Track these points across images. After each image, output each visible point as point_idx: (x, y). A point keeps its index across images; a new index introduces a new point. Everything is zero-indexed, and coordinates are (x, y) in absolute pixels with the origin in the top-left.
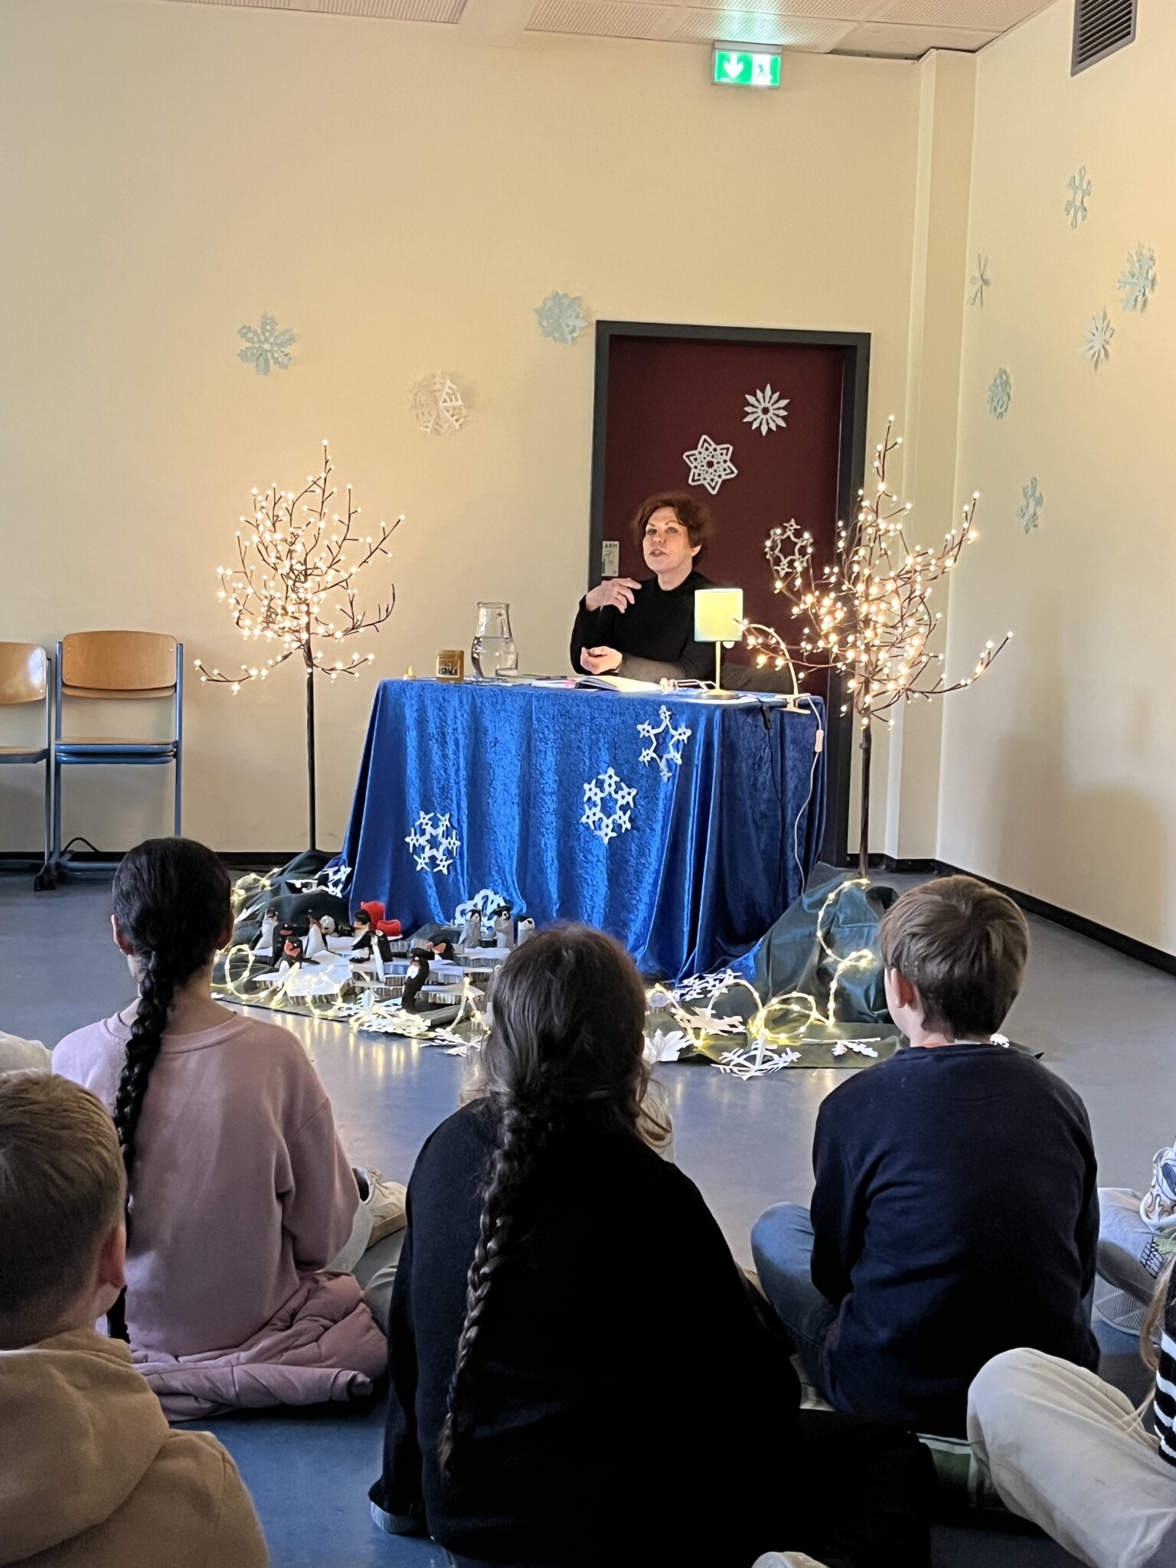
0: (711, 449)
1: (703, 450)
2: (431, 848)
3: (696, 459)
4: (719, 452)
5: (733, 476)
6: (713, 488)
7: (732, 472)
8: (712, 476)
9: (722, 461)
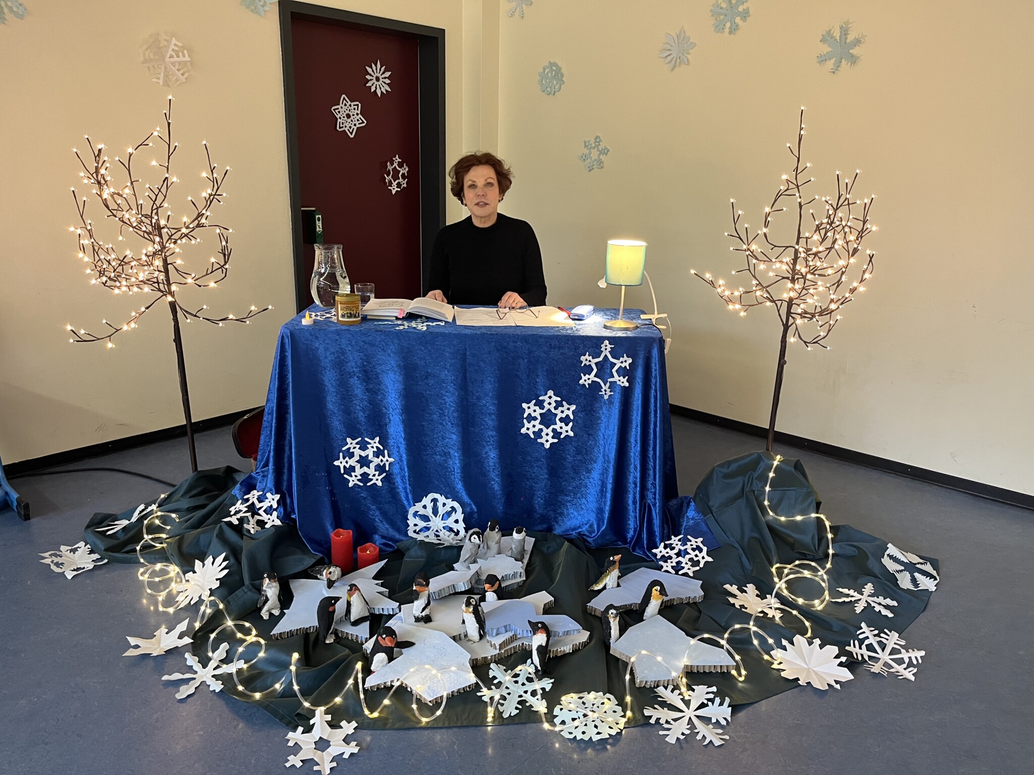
0: (348, 105)
1: (343, 106)
2: (361, 467)
3: (339, 112)
4: (353, 107)
5: (364, 125)
6: (351, 133)
7: (363, 122)
8: (350, 125)
9: (355, 114)
